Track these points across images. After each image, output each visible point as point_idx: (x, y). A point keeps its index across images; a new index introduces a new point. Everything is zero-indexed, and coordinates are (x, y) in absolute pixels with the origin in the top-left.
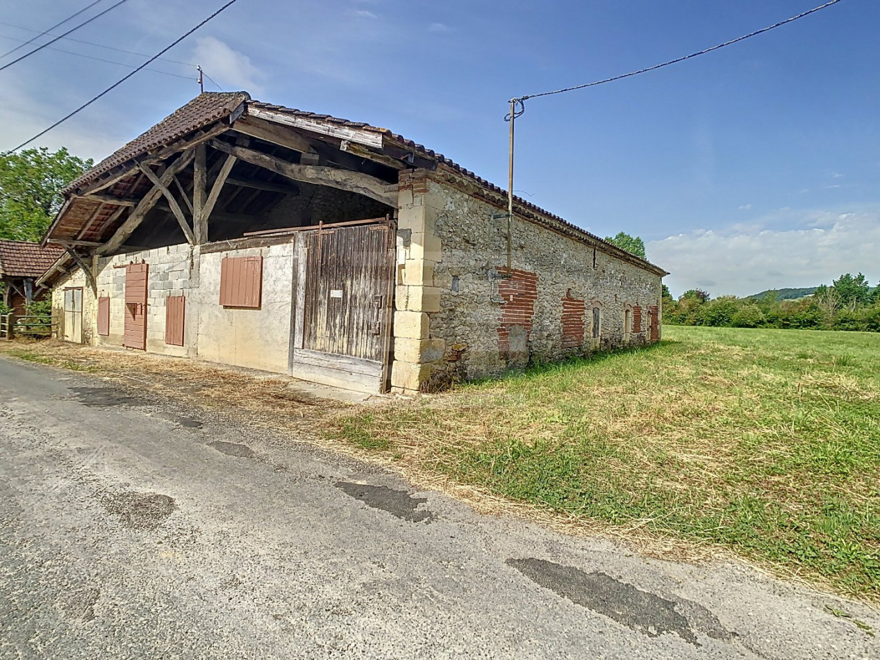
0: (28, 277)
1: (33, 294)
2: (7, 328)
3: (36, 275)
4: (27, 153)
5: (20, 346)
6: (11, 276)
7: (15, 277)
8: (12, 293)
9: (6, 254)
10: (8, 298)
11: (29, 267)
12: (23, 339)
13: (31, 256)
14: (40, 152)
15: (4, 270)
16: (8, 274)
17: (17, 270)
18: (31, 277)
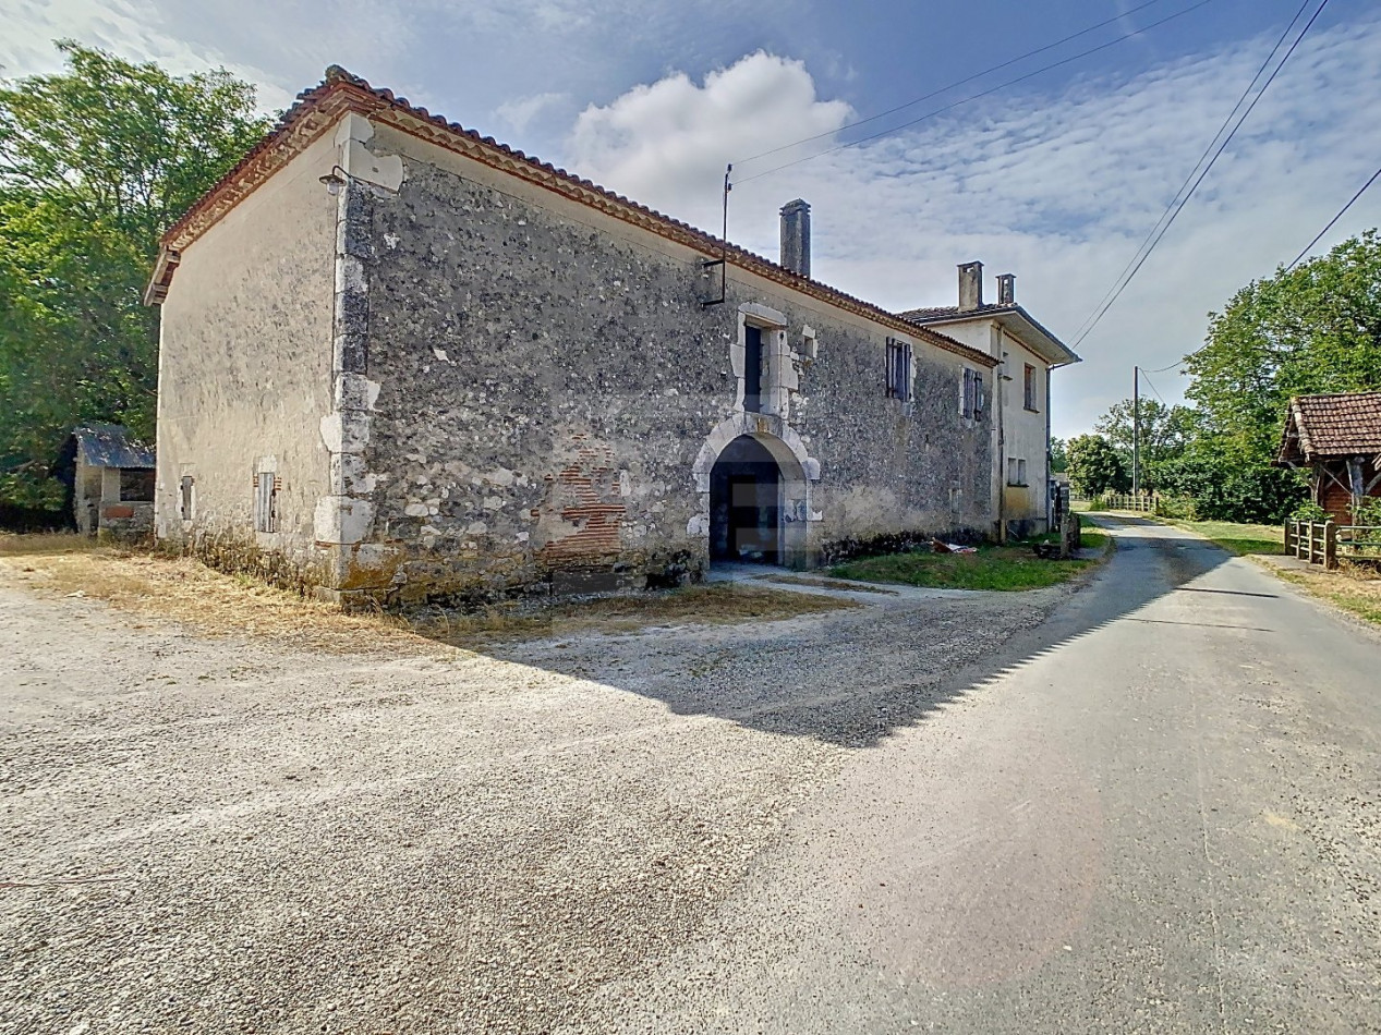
0: (1355, 455)
1: (1365, 486)
2: (1325, 548)
3: (1369, 451)
4: (1338, 251)
5: (1351, 585)
6: (1325, 456)
7: (1331, 456)
8: (1325, 485)
9: (1315, 419)
10: (1318, 494)
11: (1356, 437)
12: (1355, 570)
13: (1359, 417)
14: (1362, 240)
15: (1313, 446)
16: (1321, 452)
17: (1335, 444)
18: (1361, 455)
